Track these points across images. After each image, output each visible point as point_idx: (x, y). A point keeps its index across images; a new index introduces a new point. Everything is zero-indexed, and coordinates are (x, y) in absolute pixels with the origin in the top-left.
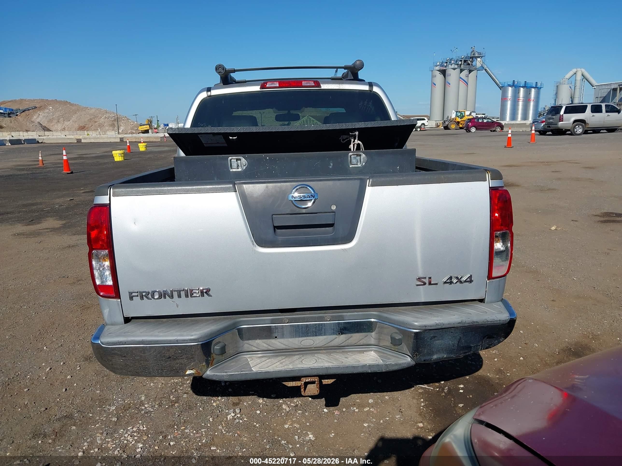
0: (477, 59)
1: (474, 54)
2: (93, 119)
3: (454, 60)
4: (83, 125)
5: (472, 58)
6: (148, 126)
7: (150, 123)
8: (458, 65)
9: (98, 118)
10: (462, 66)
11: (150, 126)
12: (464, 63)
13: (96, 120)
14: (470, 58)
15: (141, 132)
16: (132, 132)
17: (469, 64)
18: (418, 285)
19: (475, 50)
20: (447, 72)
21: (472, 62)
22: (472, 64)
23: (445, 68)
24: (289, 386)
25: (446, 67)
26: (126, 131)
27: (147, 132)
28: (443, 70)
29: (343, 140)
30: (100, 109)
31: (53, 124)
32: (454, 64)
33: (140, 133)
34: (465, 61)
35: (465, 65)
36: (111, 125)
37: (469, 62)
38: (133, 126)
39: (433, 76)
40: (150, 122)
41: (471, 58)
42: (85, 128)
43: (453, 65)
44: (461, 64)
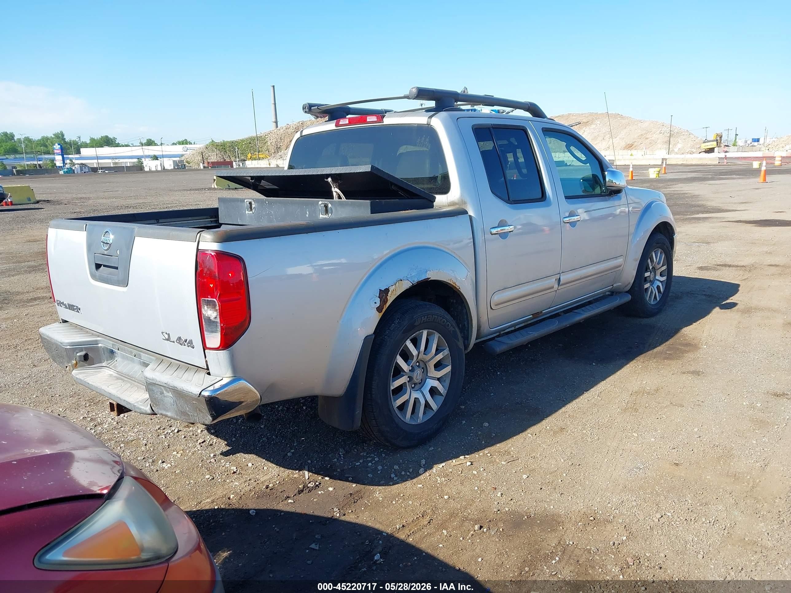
2: (644, 135)
4: (631, 143)
6: (715, 143)
7: (718, 138)
9: (651, 133)
11: (717, 143)
13: (648, 137)
15: (703, 152)
16: (692, 151)
26: (684, 150)
27: (711, 150)
30: (656, 121)
31: (597, 142)
33: (701, 152)
36: (666, 142)
38: (695, 142)
40: (720, 137)
42: (633, 147)
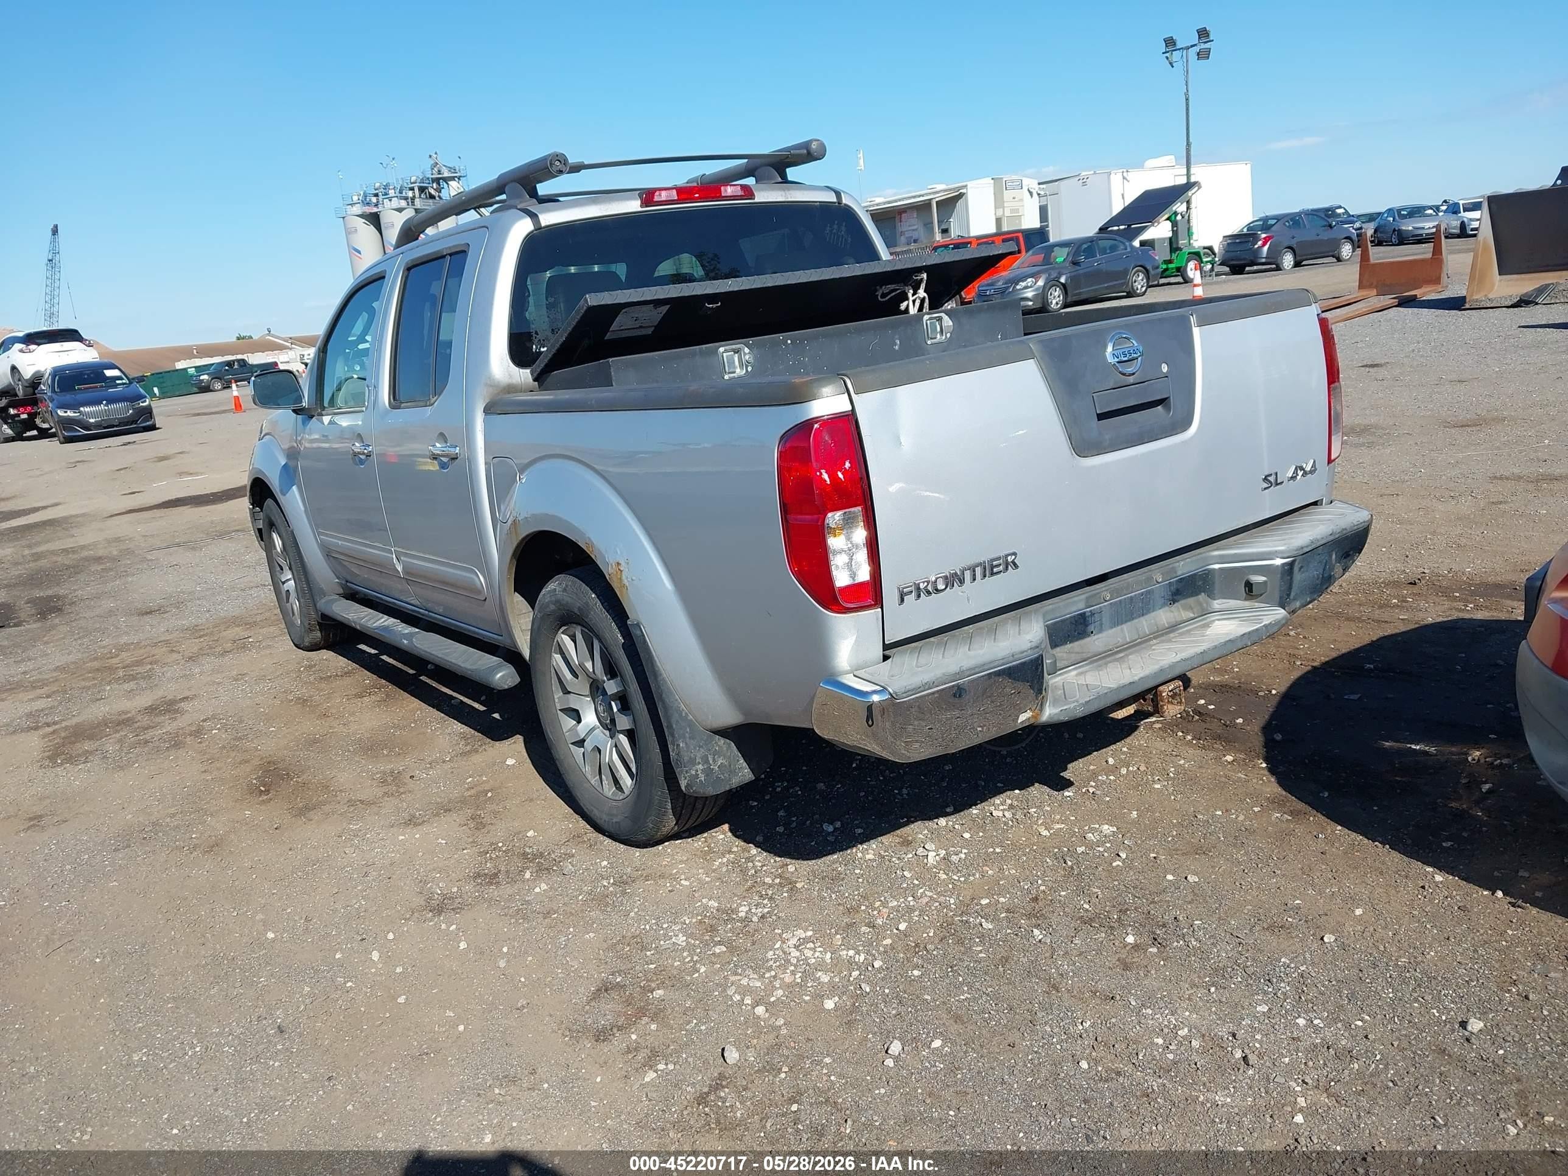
0: (449, 183)
1: (439, 172)
3: (394, 189)
5: (437, 181)
8: (406, 199)
10: (417, 202)
12: (420, 195)
14: (433, 182)
17: (432, 197)
18: (1265, 489)
19: (441, 161)
20: (384, 220)
21: (439, 190)
22: (439, 197)
23: (375, 210)
24: (1120, 717)
25: (376, 205)
28: (371, 213)
29: (884, 295)
32: (396, 199)
34: (422, 190)
35: (423, 199)
37: (433, 192)
39: (349, 232)
41: (433, 180)
43: (393, 199)
44: (414, 196)
